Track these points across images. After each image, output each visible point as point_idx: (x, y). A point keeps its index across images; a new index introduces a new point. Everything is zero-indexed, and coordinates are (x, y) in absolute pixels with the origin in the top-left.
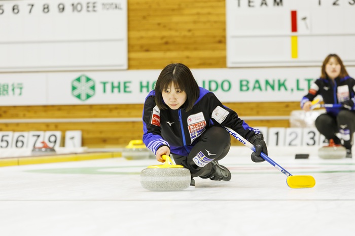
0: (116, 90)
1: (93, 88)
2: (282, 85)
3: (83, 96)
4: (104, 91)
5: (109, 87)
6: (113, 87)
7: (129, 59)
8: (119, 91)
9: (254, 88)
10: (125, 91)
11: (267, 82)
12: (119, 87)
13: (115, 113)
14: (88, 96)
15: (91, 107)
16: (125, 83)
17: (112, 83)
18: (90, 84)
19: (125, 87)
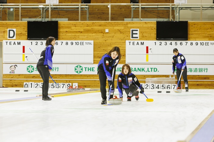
0: (89, 70)
1: (82, 69)
2: (143, 70)
3: (79, 72)
4: (86, 71)
5: (87, 69)
6: (88, 69)
7: (94, 60)
8: (91, 71)
9: (134, 70)
10: (92, 71)
11: (138, 69)
12: (90, 69)
13: (89, 77)
14: (80, 72)
15: (81, 75)
16: (92, 68)
17: (88, 68)
18: (81, 68)
19: (92, 69)
